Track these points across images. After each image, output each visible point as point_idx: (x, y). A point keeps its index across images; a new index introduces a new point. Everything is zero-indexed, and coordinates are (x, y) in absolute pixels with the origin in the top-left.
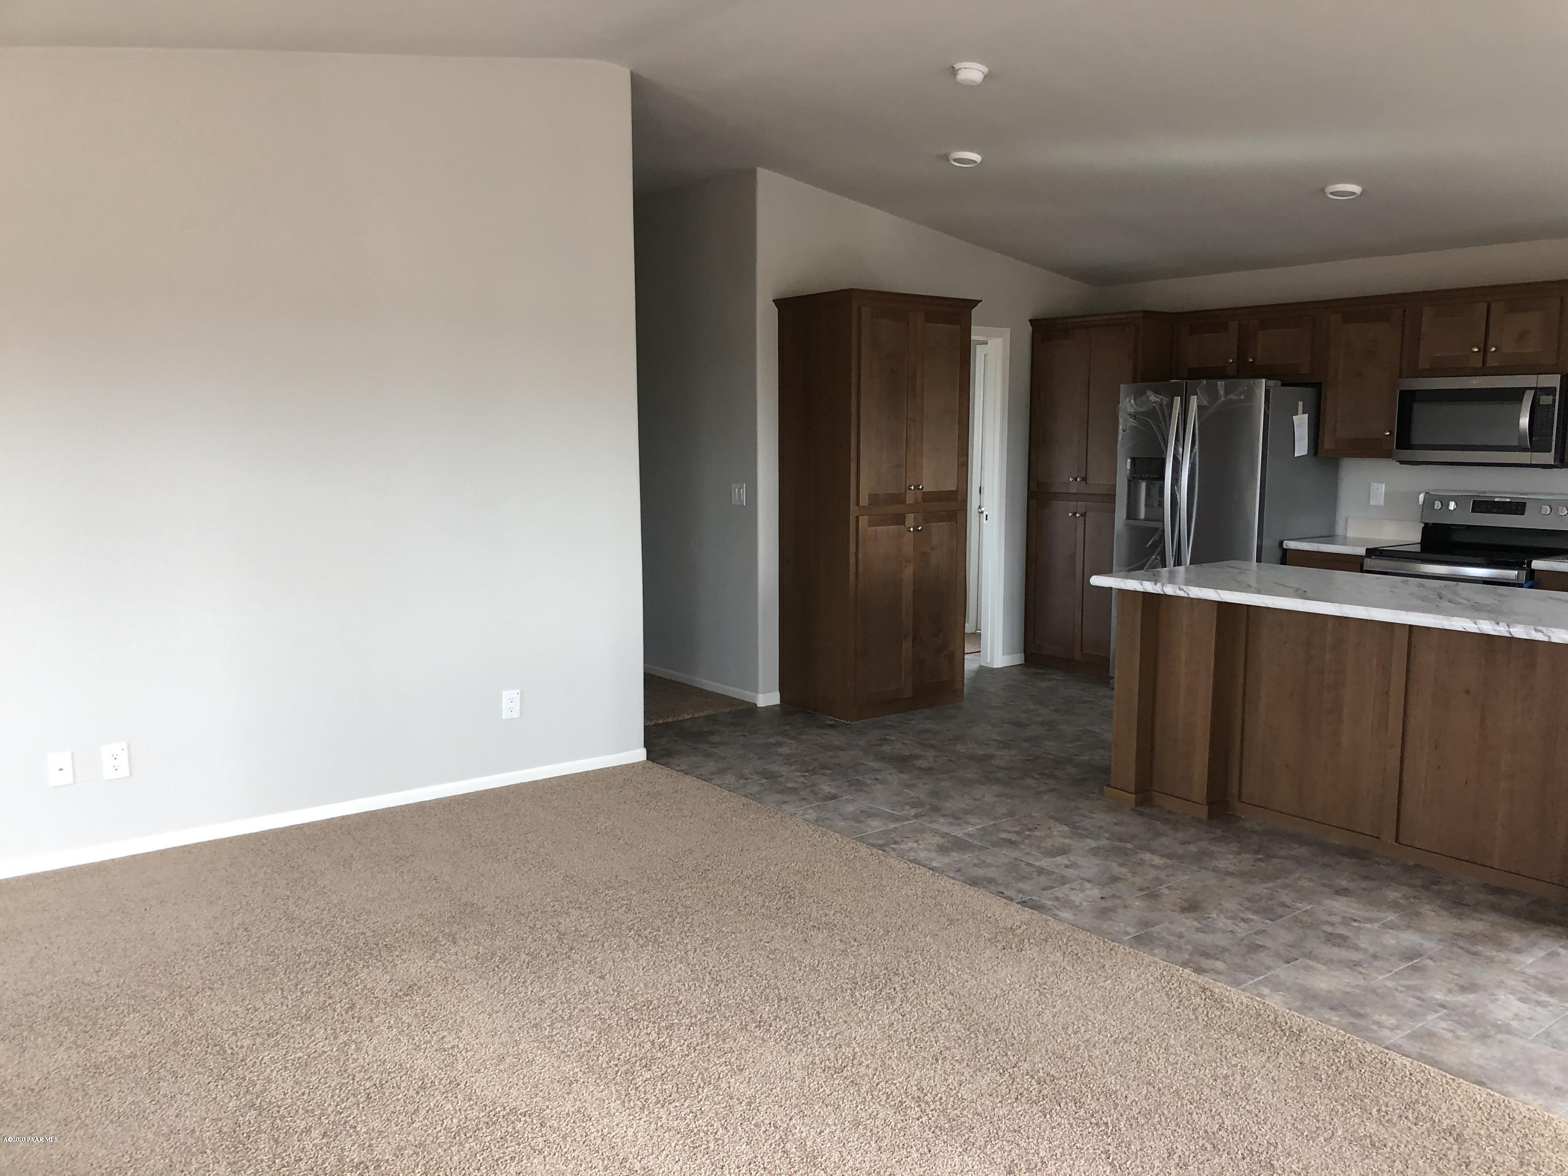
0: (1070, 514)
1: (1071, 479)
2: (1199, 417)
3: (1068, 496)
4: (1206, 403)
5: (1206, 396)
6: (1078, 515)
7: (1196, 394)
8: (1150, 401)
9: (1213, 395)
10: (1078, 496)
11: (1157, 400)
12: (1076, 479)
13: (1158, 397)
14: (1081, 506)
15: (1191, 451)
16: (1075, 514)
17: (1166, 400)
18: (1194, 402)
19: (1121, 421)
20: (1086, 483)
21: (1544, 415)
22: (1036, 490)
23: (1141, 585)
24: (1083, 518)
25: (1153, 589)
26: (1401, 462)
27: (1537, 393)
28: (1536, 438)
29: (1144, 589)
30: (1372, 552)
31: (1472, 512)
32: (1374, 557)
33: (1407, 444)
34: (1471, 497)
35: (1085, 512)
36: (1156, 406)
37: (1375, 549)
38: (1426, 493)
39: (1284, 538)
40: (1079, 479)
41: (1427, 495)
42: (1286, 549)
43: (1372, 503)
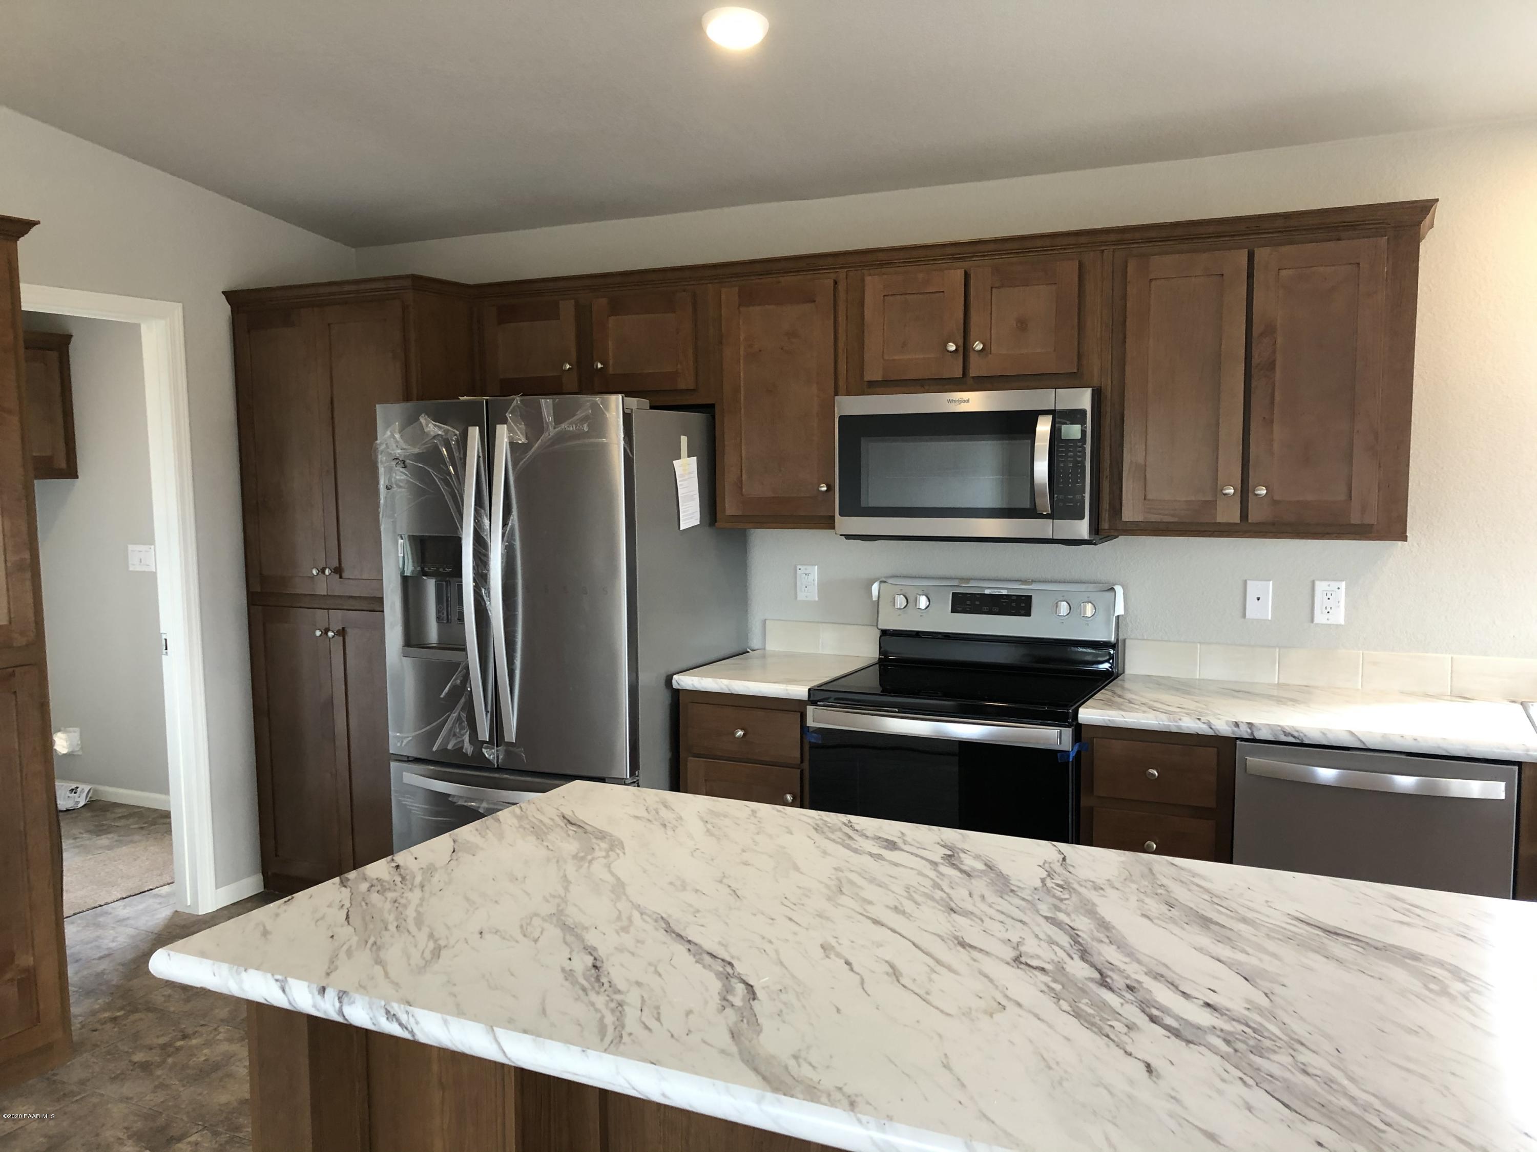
0: (319, 633)
1: (315, 572)
2: (515, 465)
3: (313, 600)
4: (522, 440)
5: (523, 426)
6: (330, 634)
7: (504, 421)
8: (427, 434)
9: (534, 425)
10: (329, 602)
11: (440, 433)
12: (323, 571)
13: (440, 428)
14: (337, 618)
15: (505, 524)
16: (326, 631)
17: (453, 434)
18: (503, 434)
19: (381, 470)
20: (341, 577)
21: (1070, 457)
22: (259, 590)
23: (284, 991)
24: (341, 639)
25: (315, 1006)
26: (848, 537)
27: (1057, 420)
28: (1061, 497)
29: (290, 1003)
30: (819, 696)
31: (952, 612)
32: (821, 703)
33: (853, 507)
34: (949, 588)
35: (343, 628)
36: (438, 443)
37: (822, 688)
38: (881, 582)
39: (673, 670)
40: (327, 572)
41: (883, 585)
42: (678, 690)
43: (801, 596)
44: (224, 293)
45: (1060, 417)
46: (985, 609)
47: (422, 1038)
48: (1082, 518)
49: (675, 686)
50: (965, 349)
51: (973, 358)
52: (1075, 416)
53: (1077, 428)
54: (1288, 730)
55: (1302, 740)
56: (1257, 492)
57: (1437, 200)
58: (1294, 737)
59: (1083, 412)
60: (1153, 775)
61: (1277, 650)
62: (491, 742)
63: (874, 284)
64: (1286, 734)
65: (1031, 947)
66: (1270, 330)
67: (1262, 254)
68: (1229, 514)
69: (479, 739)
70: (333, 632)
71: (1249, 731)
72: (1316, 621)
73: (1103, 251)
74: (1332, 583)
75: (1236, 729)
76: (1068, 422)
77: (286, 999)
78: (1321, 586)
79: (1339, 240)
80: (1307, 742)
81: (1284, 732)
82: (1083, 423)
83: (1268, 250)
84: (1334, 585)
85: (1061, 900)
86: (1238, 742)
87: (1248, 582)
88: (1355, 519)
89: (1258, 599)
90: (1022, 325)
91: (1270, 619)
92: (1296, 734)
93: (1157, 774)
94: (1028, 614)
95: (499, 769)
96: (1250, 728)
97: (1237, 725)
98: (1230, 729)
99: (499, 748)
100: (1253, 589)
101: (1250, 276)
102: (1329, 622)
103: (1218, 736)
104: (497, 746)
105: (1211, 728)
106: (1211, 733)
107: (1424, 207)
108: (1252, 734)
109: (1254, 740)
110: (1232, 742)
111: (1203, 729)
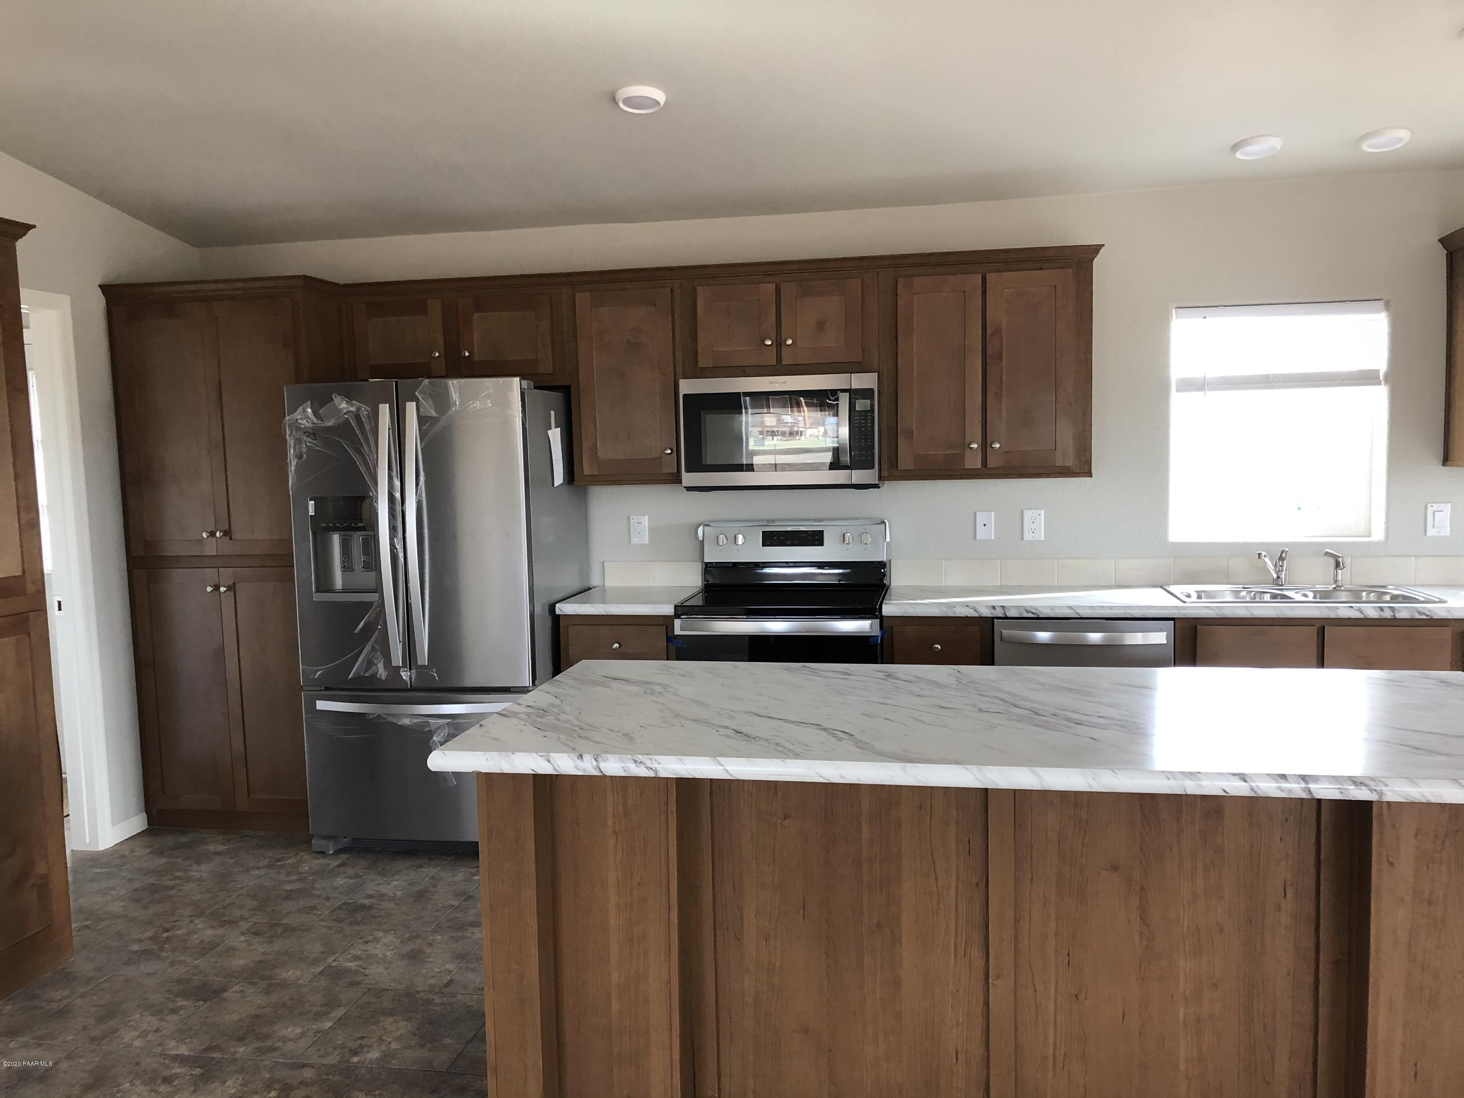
0: (209, 589)
1: (204, 535)
3: (198, 561)
4: (430, 415)
5: (431, 402)
6: (222, 589)
7: (414, 399)
8: (340, 411)
9: (441, 400)
10: (218, 561)
11: (352, 409)
12: (212, 534)
13: (352, 405)
14: (227, 575)
16: (217, 588)
17: (365, 410)
18: (411, 408)
19: (291, 441)
20: (231, 539)
21: (863, 423)
22: (143, 554)
23: (549, 761)
24: (232, 593)
25: (576, 767)
26: (689, 489)
27: (853, 396)
28: (856, 453)
29: (555, 769)
30: (682, 610)
31: (763, 546)
32: (685, 617)
33: (696, 466)
34: (759, 527)
35: (234, 584)
36: (350, 418)
37: (684, 604)
38: (704, 525)
39: (552, 599)
40: (218, 534)
41: (706, 528)
42: (559, 615)
43: (635, 540)
44: (100, 286)
45: (855, 394)
46: (789, 542)
47: (663, 774)
48: (873, 468)
49: (558, 612)
50: (779, 344)
51: (784, 350)
52: (866, 393)
53: (868, 402)
54: (1029, 609)
55: (1038, 615)
56: (993, 446)
57: (1104, 245)
58: (1033, 613)
59: (872, 390)
60: (938, 648)
61: (999, 561)
62: (404, 666)
63: (703, 294)
64: (1028, 612)
65: (981, 705)
66: (998, 331)
67: (991, 277)
68: (975, 463)
69: (393, 665)
70: (225, 587)
71: (1003, 612)
72: (1025, 539)
73: (878, 272)
74: (1035, 511)
75: (993, 611)
76: (860, 398)
77: (551, 766)
78: (1028, 514)
79: (1041, 269)
80: (1041, 616)
81: (1026, 610)
82: (872, 399)
83: (995, 275)
84: (1037, 512)
85: (978, 687)
86: (995, 620)
87: (977, 513)
88: (1059, 463)
89: (985, 525)
90: (821, 326)
91: (993, 538)
92: (1034, 611)
93: (940, 647)
94: (821, 544)
95: (412, 689)
96: (1003, 610)
97: (994, 608)
98: (989, 611)
99: (412, 671)
100: (981, 518)
101: (984, 292)
102: (1033, 539)
103: (981, 617)
104: (410, 669)
105: (976, 611)
106: (976, 615)
107: (1095, 250)
108: (1005, 613)
109: (1006, 618)
110: (989, 622)
111: (971, 613)
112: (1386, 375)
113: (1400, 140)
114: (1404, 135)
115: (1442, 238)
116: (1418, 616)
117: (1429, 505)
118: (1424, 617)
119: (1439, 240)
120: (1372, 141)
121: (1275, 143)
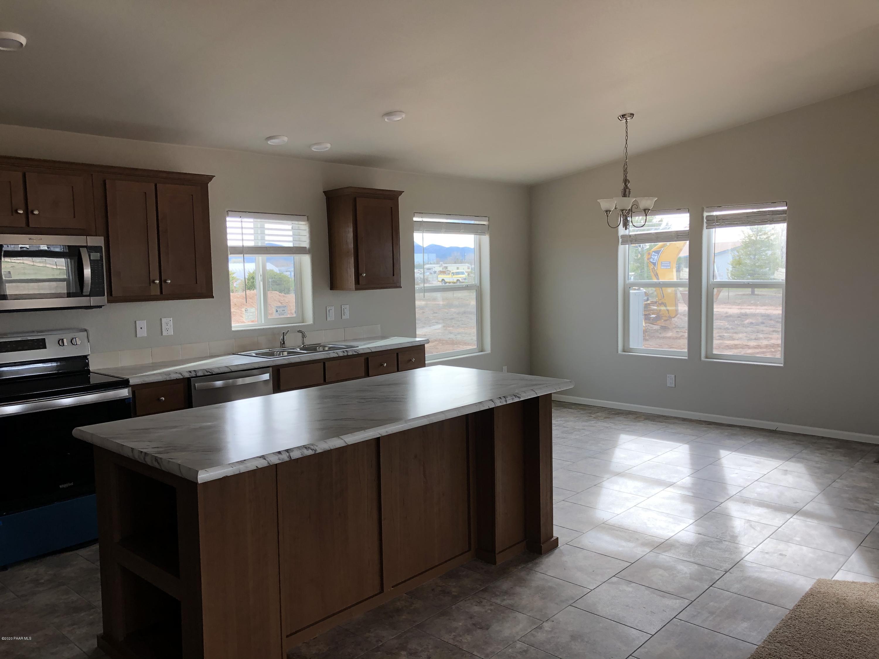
21: (96, 268)
45: (91, 249)
46: (20, 348)
48: (104, 295)
50: (27, 213)
51: (31, 218)
52: (97, 249)
53: (99, 254)
54: (208, 370)
55: (212, 373)
56: (167, 282)
57: (215, 176)
58: (210, 372)
59: (101, 247)
60: (163, 399)
61: (150, 349)
64: (207, 372)
66: (165, 217)
67: (160, 186)
68: (157, 292)
72: (164, 334)
73: (92, 174)
75: (190, 374)
76: (94, 252)
78: (164, 320)
79: (184, 185)
80: (214, 373)
82: (101, 252)
83: (162, 185)
84: (168, 319)
86: (191, 379)
87: (137, 322)
88: (199, 291)
89: (141, 328)
90: (56, 204)
91: (146, 336)
94: (45, 347)
96: (195, 372)
97: (190, 372)
98: (188, 374)
100: (139, 324)
101: (156, 194)
102: (168, 334)
103: (184, 378)
105: (182, 375)
106: (181, 377)
107: (210, 178)
108: (196, 374)
109: (197, 377)
110: (189, 379)
111: (179, 376)
112: (309, 249)
113: (327, 147)
114: (329, 146)
115: (325, 191)
116: (355, 353)
117: (327, 307)
118: (356, 353)
119: (323, 192)
120: (315, 147)
121: (286, 139)
